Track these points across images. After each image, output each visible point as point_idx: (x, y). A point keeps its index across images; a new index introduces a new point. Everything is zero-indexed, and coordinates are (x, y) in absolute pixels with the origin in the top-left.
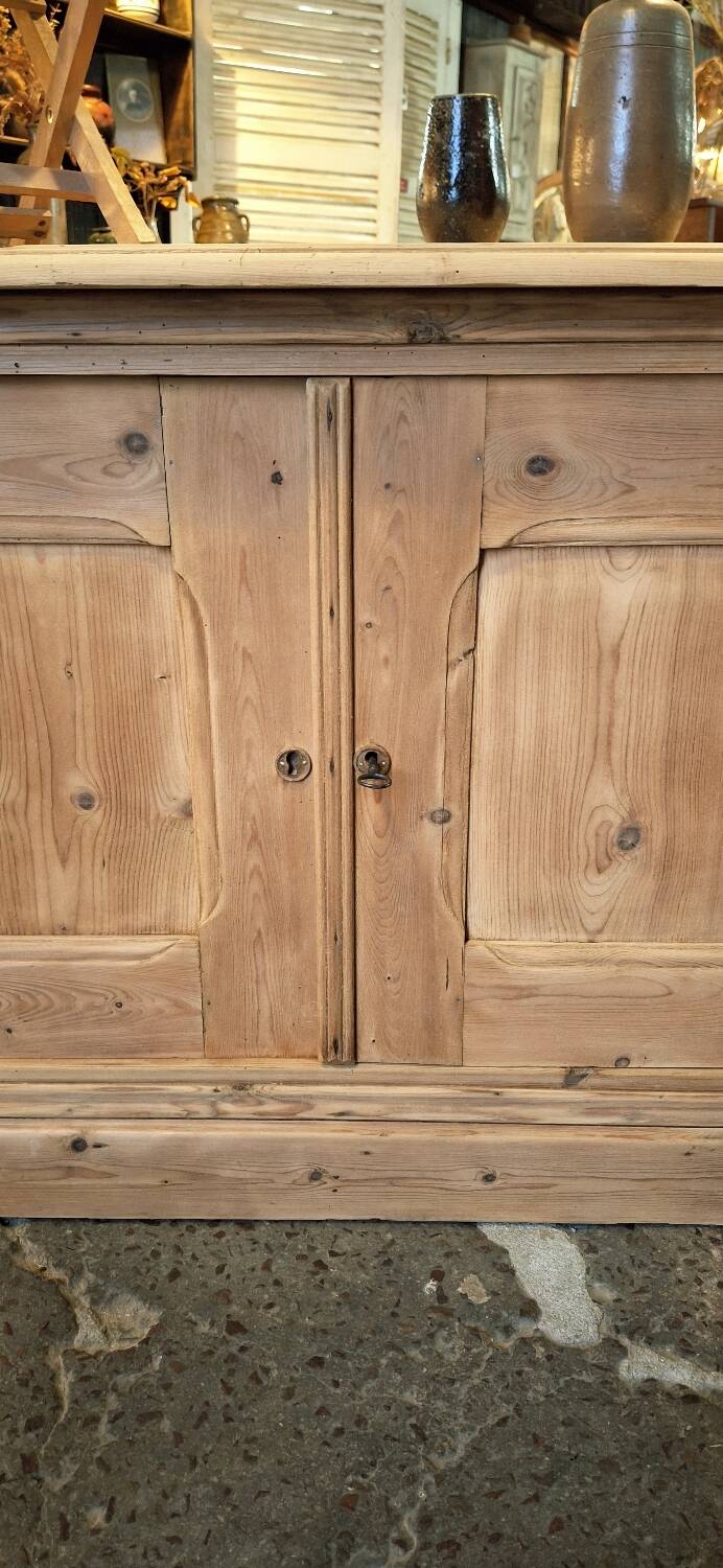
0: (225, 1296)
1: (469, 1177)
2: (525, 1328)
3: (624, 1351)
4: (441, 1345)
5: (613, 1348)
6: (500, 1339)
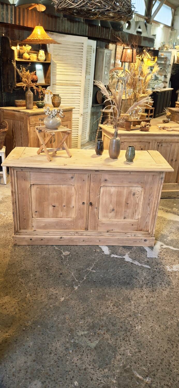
0: (76, 251)
2: (103, 253)
3: (111, 255)
4: (95, 254)
6: (101, 254)
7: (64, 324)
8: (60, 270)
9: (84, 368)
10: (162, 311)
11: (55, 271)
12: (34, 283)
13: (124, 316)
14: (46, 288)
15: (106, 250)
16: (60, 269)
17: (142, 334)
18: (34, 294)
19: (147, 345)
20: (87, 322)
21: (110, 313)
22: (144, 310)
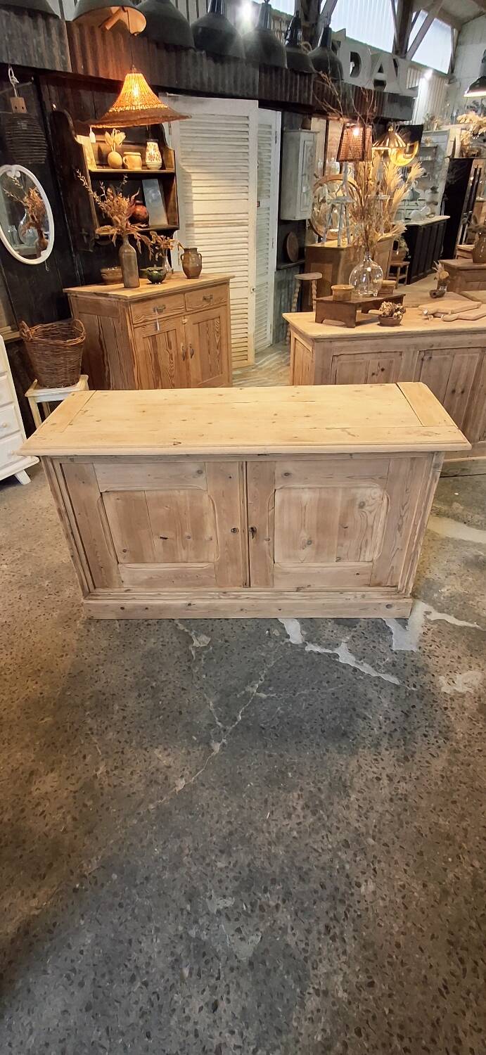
0: (224, 635)
1: (275, 610)
2: (287, 640)
3: (307, 645)
4: (269, 644)
5: (305, 644)
6: (281, 643)
7: (177, 868)
8: (183, 692)
9: (215, 1042)
10: (430, 829)
11: (170, 696)
12: (118, 732)
13: (331, 843)
14: (146, 749)
15: (295, 633)
16: (183, 689)
17: (377, 915)
18: (116, 768)
19: (390, 960)
20: (234, 866)
21: (295, 834)
22: (384, 825)
